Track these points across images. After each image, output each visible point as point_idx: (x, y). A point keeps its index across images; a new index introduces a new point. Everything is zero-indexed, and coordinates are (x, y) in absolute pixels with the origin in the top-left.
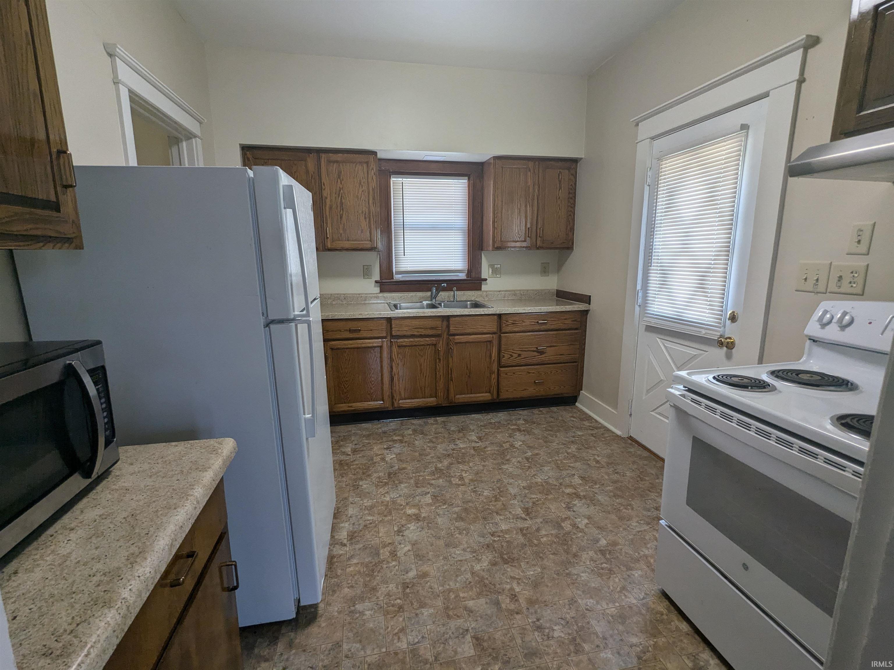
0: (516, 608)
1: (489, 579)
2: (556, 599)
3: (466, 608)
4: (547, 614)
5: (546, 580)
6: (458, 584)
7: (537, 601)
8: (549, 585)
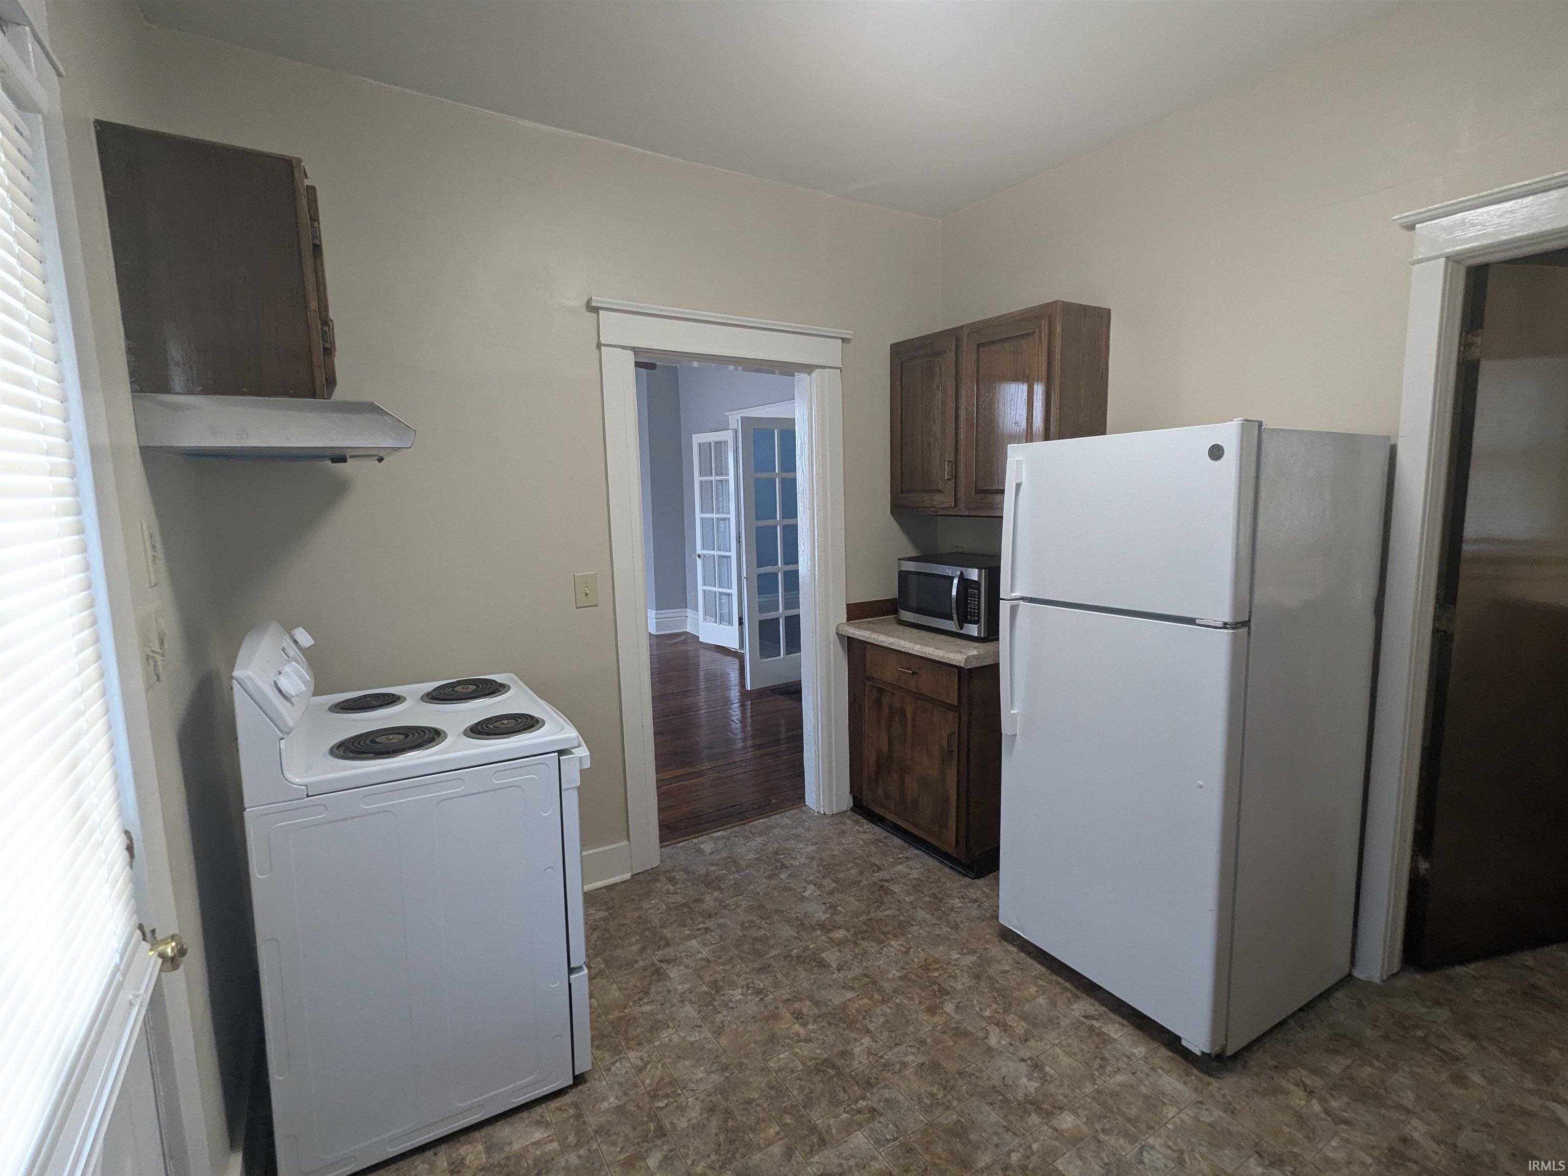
0: (792, 1005)
1: (841, 1031)
2: (741, 1029)
3: (852, 989)
4: (752, 1009)
5: (759, 1050)
6: (880, 1012)
7: (766, 1019)
8: (753, 1045)
